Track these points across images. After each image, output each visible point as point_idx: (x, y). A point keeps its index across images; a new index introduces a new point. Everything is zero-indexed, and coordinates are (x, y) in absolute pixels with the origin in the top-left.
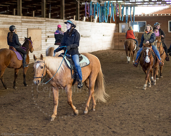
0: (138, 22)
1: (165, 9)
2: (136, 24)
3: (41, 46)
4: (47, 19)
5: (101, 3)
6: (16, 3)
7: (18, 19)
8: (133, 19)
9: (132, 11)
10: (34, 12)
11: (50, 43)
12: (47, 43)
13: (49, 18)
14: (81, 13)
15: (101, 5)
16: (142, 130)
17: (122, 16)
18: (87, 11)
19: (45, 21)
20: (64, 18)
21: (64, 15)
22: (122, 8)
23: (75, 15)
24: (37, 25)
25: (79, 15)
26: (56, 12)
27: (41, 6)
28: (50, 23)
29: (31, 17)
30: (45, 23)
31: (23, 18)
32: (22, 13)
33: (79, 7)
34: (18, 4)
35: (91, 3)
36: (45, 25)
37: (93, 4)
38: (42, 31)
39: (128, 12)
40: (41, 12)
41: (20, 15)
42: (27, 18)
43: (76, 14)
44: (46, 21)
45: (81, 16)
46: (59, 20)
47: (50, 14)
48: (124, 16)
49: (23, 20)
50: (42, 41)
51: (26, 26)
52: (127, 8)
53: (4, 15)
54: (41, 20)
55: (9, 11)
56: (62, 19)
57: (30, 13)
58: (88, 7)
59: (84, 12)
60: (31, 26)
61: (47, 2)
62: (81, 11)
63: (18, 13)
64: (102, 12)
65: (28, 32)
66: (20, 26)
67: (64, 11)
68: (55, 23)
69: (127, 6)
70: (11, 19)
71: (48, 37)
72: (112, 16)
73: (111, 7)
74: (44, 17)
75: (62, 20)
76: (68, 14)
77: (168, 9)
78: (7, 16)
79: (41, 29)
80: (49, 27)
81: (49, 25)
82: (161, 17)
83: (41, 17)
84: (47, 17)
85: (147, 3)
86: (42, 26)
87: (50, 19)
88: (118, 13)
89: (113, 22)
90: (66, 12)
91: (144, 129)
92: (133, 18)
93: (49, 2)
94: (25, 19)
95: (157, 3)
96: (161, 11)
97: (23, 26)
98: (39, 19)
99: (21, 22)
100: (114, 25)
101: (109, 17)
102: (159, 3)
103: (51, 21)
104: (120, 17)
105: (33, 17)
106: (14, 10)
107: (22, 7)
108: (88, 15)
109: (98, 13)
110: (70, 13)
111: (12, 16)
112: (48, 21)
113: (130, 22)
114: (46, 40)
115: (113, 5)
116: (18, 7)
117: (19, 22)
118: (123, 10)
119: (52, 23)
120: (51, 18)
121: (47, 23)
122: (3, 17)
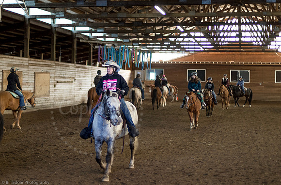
0: (155, 69)
1: (184, 57)
2: (153, 71)
3: (49, 91)
4: (56, 62)
5: (116, 48)
6: (23, 44)
7: (25, 61)
8: (149, 66)
9: (149, 58)
10: (42, 54)
11: (59, 88)
12: (56, 88)
13: (59, 61)
14: (93, 58)
15: (115, 49)
16: (153, 182)
17: (138, 62)
18: (101, 56)
19: (54, 64)
20: (75, 62)
21: (75, 59)
22: (138, 54)
23: (87, 60)
24: (45, 69)
25: (92, 60)
26: (67, 56)
27: (50, 48)
28: (60, 67)
29: (39, 60)
30: (54, 66)
31: (30, 60)
32: (29, 55)
33: (92, 52)
34: (25, 45)
35: (105, 47)
36: (54, 69)
37: (108, 47)
38: (51, 75)
39: (144, 58)
40: (50, 55)
41: (27, 57)
42: (34, 61)
43: (89, 59)
44: (56, 65)
45: (93, 61)
46: (70, 64)
47: (60, 57)
48: (140, 62)
49: (30, 62)
50: (50, 86)
51: (33, 69)
52: (143, 54)
53: (10, 57)
54: (49, 64)
55: (15, 52)
56: (74, 63)
57: (38, 55)
58: (102, 52)
59: (97, 57)
60: (39, 69)
61: (57, 44)
62: (94, 55)
63: (25, 55)
64: (117, 58)
65: (35, 76)
66: (27, 69)
67: (75, 55)
68: (65, 67)
69: (144, 52)
70: (17, 61)
71: (57, 82)
72: (127, 62)
73: (126, 52)
74: (53, 60)
75: (73, 65)
76: (79, 58)
77: (187, 56)
78: (12, 57)
79: (49, 73)
80: (58, 71)
81: (59, 69)
82: (179, 64)
83: (50, 60)
84: (57, 60)
85: (165, 49)
86: (51, 70)
87: (60, 63)
88: (134, 59)
89: (128, 69)
90: (77, 56)
91: (155, 181)
92: (149, 64)
93: (60, 45)
94: (33, 61)
95: (176, 50)
96: (180, 58)
97: (29, 69)
98: (48, 62)
99: (27, 64)
100: (129, 72)
101: (124, 63)
102: (178, 50)
103: (61, 65)
104: (136, 63)
105: (42, 60)
106: (21, 51)
107: (29, 48)
108: (101, 60)
109: (112, 58)
110: (82, 58)
111: (18, 58)
112: (58, 65)
113: (146, 69)
114: (55, 85)
115: (129, 50)
116: (25, 48)
117: (25, 64)
118: (139, 56)
119: (61, 67)
120: (61, 61)
121: (56, 67)
122: (8, 58)
